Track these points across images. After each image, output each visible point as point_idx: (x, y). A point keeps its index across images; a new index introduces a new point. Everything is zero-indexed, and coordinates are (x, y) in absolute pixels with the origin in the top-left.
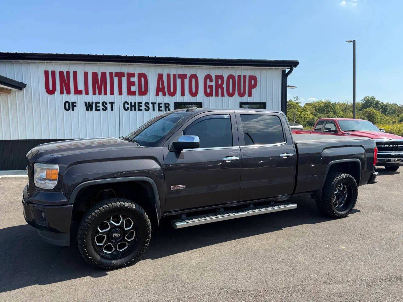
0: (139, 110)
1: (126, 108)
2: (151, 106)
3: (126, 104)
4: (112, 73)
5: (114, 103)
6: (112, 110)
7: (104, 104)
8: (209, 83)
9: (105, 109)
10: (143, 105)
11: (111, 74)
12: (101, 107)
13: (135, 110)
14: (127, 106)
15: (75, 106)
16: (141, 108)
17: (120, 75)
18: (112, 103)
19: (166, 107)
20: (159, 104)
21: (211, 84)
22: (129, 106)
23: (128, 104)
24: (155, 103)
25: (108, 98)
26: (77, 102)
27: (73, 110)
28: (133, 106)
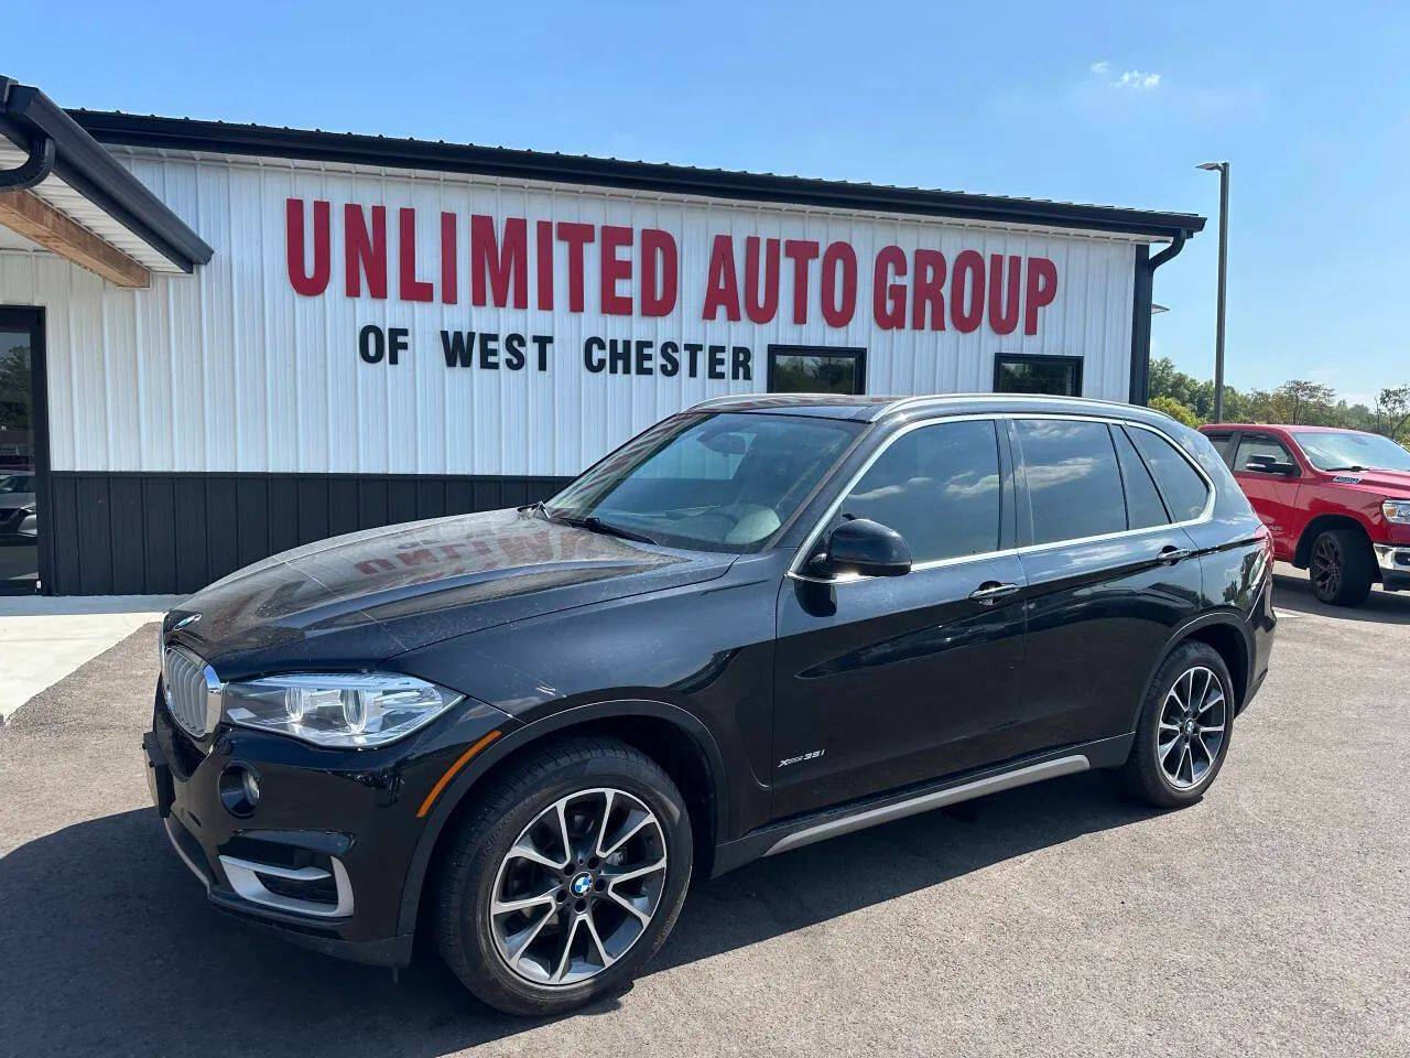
0: (642, 371)
1: (595, 363)
2: (683, 358)
3: (595, 347)
4: (549, 224)
5: (550, 340)
6: (542, 366)
7: (515, 344)
8: (892, 279)
9: (517, 363)
10: (655, 351)
11: (544, 228)
12: (504, 355)
13: (627, 370)
14: (597, 354)
15: (404, 346)
16: (647, 364)
17: (577, 235)
18: (543, 342)
19: (736, 364)
20: (714, 350)
21: (899, 281)
22: (606, 354)
23: (602, 346)
24: (700, 348)
25: (531, 321)
26: (410, 333)
27: (394, 360)
28: (620, 356)
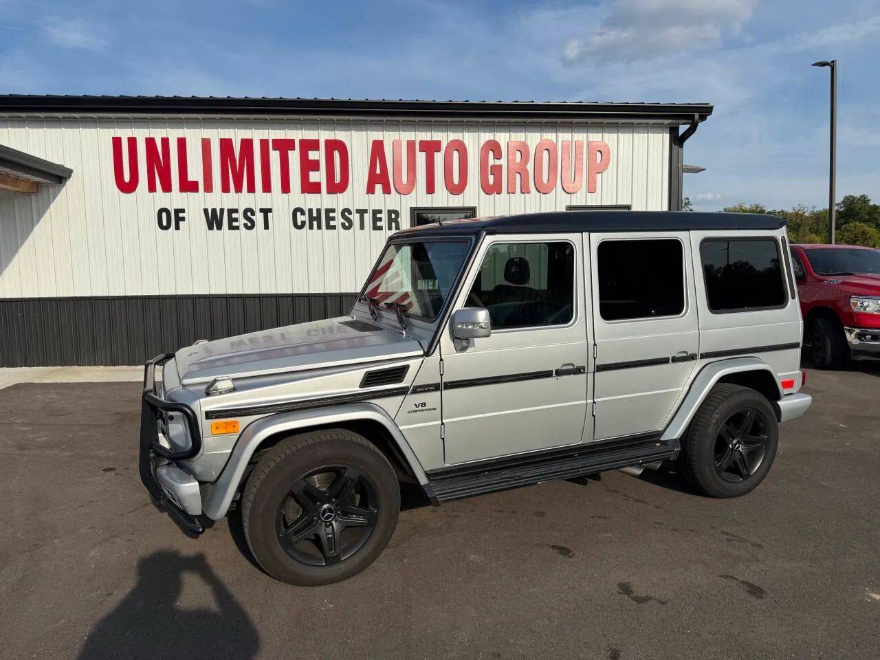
0: (329, 227)
1: (299, 223)
2: (355, 218)
3: (299, 213)
4: (267, 141)
5: (270, 210)
6: (266, 227)
7: (249, 214)
8: (491, 161)
9: (251, 226)
10: (337, 215)
11: (264, 143)
12: (242, 221)
13: (319, 227)
14: (300, 218)
15: (183, 219)
16: (332, 223)
17: (284, 146)
18: (266, 212)
19: (390, 220)
20: (375, 212)
21: (498, 162)
22: (306, 218)
23: (303, 213)
24: (365, 211)
25: (258, 200)
26: (186, 211)
27: (177, 228)
28: (315, 219)
